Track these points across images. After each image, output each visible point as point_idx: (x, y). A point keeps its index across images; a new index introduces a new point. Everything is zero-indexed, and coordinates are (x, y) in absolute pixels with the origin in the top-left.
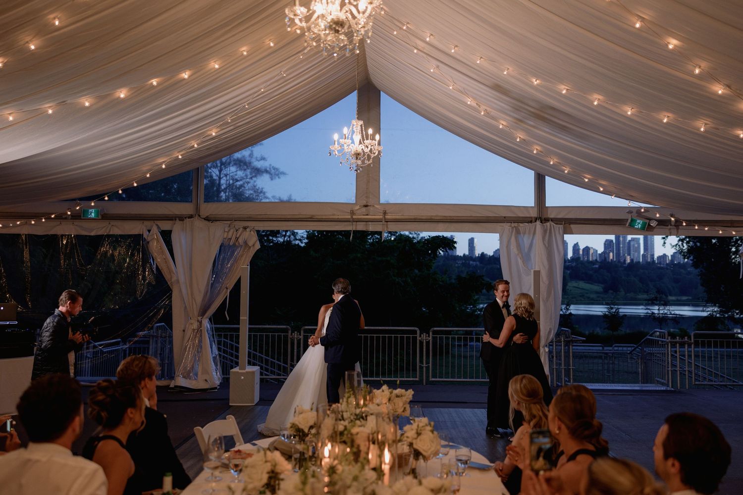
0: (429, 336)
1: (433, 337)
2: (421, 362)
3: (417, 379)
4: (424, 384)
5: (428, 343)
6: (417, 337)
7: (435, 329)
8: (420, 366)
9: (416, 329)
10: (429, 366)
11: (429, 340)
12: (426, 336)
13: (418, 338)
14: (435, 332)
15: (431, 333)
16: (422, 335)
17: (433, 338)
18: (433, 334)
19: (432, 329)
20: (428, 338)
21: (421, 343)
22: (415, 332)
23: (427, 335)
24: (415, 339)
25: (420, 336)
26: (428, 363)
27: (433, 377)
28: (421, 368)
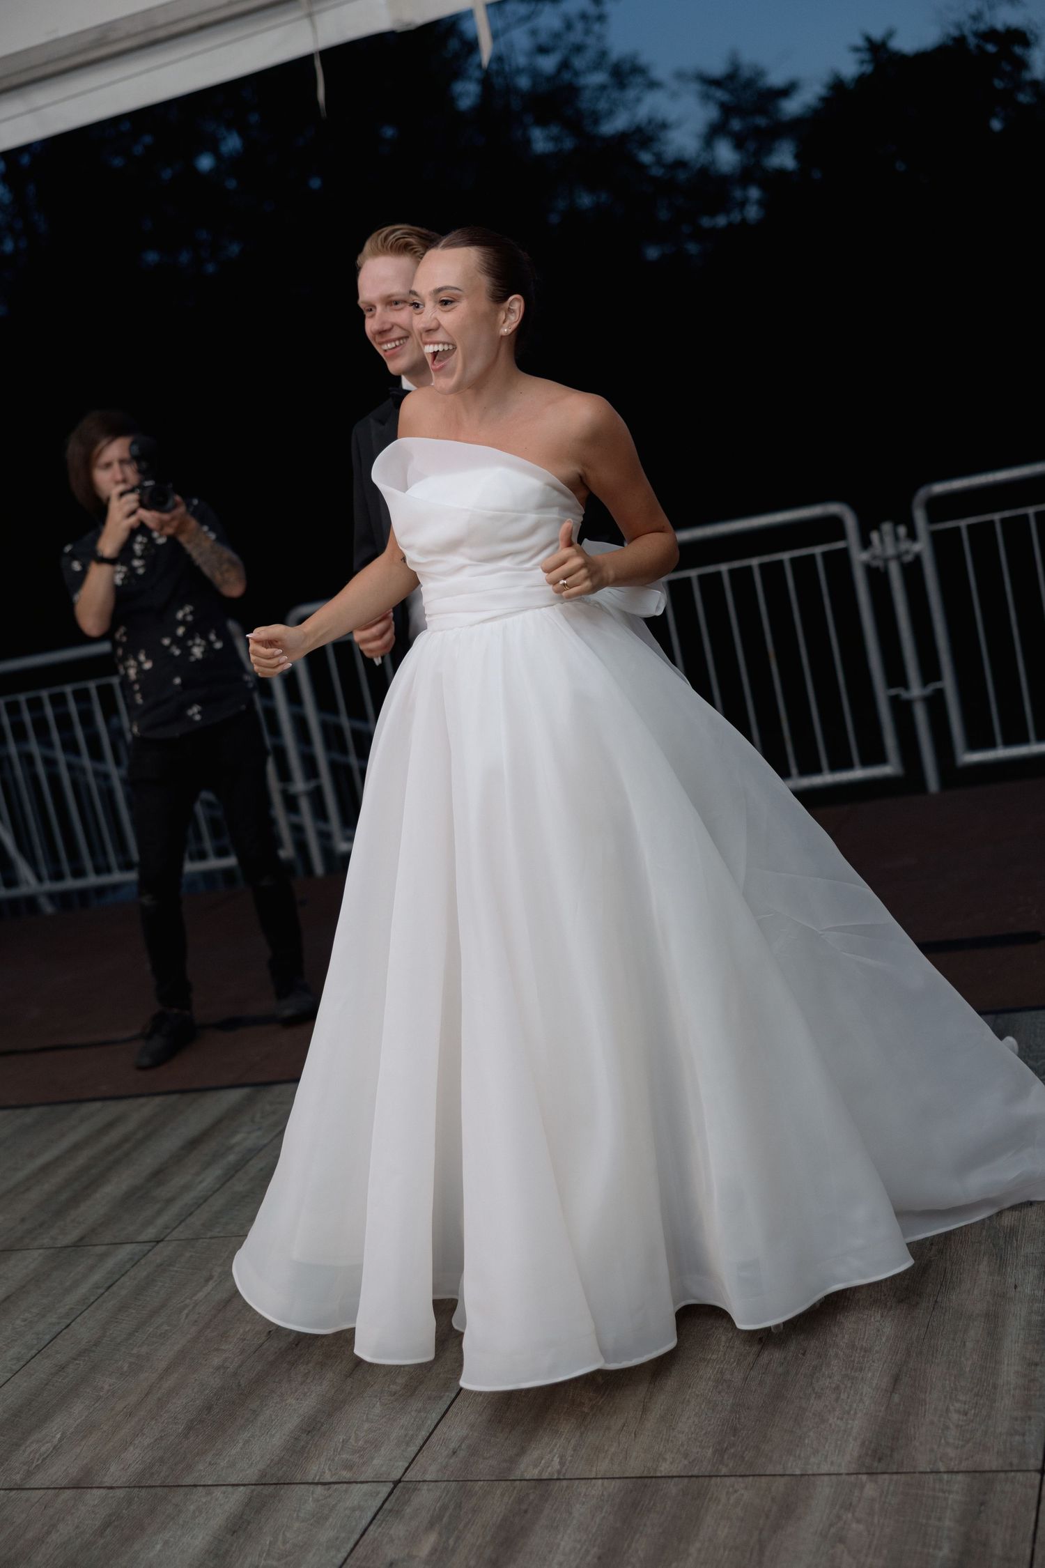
0: (912, 536)
1: (936, 537)
2: (896, 676)
3: (888, 770)
4: (933, 783)
5: (912, 570)
6: (845, 553)
7: (939, 488)
8: (895, 702)
9: (834, 508)
10: (940, 693)
11: (918, 559)
12: (897, 538)
13: (859, 557)
14: (939, 508)
15: (920, 517)
16: (875, 536)
17: (937, 539)
18: (932, 518)
19: (922, 494)
20: (905, 545)
21: (877, 577)
22: (833, 528)
23: (902, 530)
24: (840, 562)
25: (866, 543)
26: (930, 672)
27: (973, 746)
28: (902, 710)
